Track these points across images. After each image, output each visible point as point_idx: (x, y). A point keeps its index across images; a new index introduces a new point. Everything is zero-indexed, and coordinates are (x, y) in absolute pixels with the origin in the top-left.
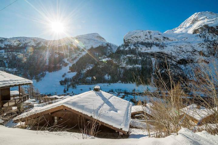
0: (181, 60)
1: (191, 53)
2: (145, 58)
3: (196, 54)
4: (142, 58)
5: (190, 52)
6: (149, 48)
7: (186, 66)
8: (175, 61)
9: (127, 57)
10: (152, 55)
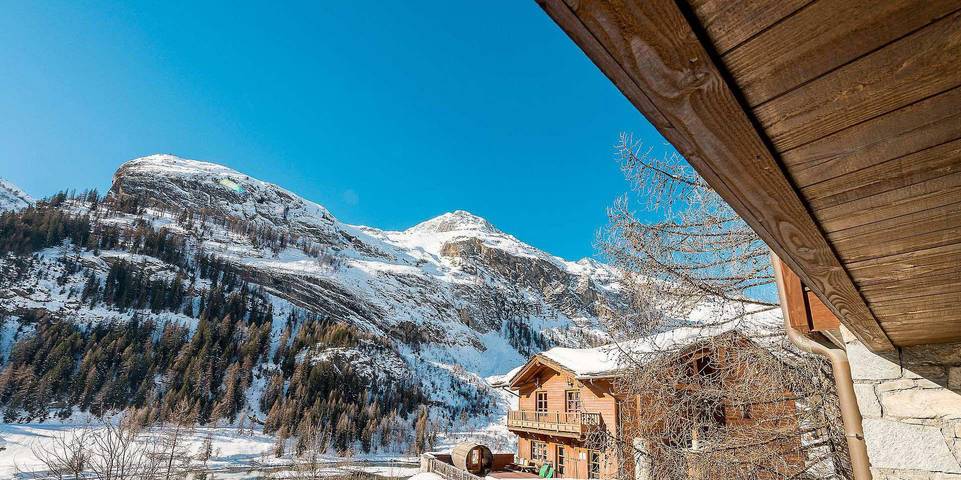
0: (402, 326)
1: (437, 309)
2: (237, 291)
3: (449, 316)
4: (214, 284)
5: (433, 304)
6: (268, 252)
7: (418, 350)
8: (380, 328)
9: (106, 260)
10: (282, 283)
